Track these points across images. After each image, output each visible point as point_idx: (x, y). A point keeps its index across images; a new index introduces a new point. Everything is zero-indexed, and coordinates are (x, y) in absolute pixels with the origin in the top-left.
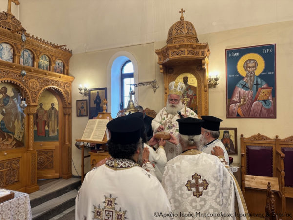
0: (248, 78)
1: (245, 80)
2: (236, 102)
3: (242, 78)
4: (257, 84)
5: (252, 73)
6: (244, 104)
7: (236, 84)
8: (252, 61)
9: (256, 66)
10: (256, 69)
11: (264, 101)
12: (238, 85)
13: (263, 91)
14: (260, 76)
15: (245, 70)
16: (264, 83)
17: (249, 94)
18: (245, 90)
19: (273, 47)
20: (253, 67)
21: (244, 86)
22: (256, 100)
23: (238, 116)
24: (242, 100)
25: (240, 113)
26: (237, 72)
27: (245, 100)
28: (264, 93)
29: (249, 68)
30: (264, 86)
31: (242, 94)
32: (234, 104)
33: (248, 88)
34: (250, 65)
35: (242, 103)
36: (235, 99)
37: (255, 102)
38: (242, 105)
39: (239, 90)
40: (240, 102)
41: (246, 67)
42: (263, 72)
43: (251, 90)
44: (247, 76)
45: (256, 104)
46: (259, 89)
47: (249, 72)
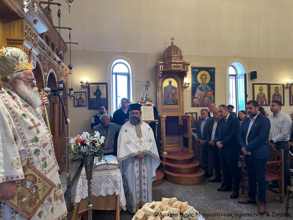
0: (202, 85)
1: (201, 85)
2: (196, 98)
3: (199, 84)
4: (207, 88)
5: (204, 82)
6: (200, 99)
7: (197, 87)
8: (204, 75)
9: (206, 78)
10: (206, 80)
11: (210, 97)
12: (198, 88)
13: (209, 92)
14: (208, 84)
15: (201, 80)
16: (210, 88)
17: (203, 93)
18: (201, 91)
19: (214, 69)
20: (205, 79)
21: (200, 89)
22: (206, 97)
23: (198, 106)
24: (199, 96)
25: (199, 104)
26: (197, 81)
27: (201, 97)
28: (210, 93)
29: (203, 79)
30: (210, 89)
31: (199, 93)
32: (195, 99)
33: (202, 90)
34: (204, 77)
35: (199, 98)
36: (196, 96)
37: (206, 98)
38: (199, 100)
39: (198, 91)
40: (198, 98)
41: (201, 78)
42: (209, 82)
43: (204, 91)
44: (202, 83)
45: (206, 99)
46: (207, 91)
47: (203, 81)
